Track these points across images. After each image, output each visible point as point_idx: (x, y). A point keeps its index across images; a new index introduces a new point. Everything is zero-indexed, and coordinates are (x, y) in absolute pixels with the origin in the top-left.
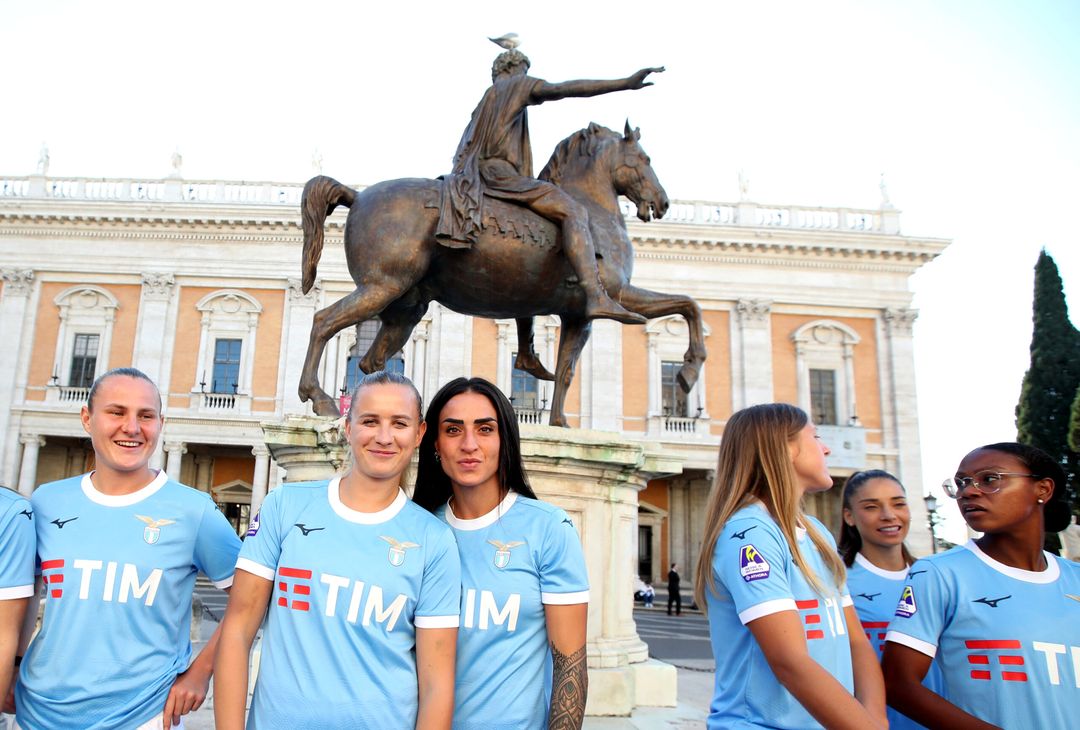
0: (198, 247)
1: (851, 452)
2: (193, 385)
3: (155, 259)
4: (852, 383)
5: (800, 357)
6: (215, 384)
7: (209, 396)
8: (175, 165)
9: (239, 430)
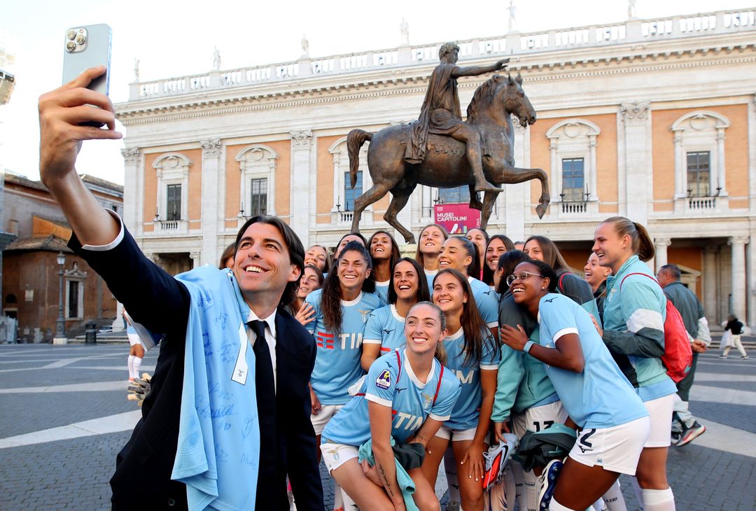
0: (326, 107)
2: (332, 207)
3: (297, 120)
6: (346, 204)
7: (343, 214)
8: (304, 48)
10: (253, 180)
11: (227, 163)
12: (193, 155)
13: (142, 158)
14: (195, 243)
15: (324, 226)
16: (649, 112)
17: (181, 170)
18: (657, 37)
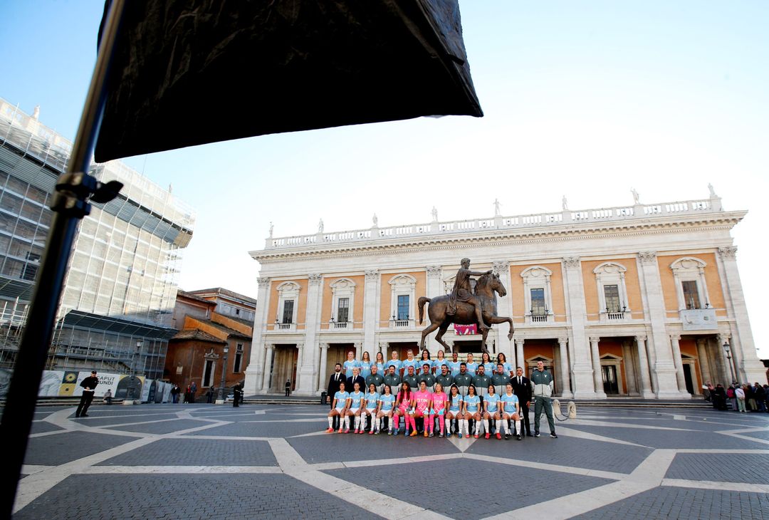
0: (387, 257)
1: (709, 322)
2: (390, 317)
3: (370, 264)
4: (705, 286)
5: (675, 276)
6: (399, 316)
7: (397, 321)
8: (375, 222)
9: (411, 335)
10: (340, 299)
11: (324, 288)
12: (303, 283)
13: (270, 284)
14: (301, 338)
15: (384, 329)
16: (580, 262)
17: (294, 292)
18: (580, 221)
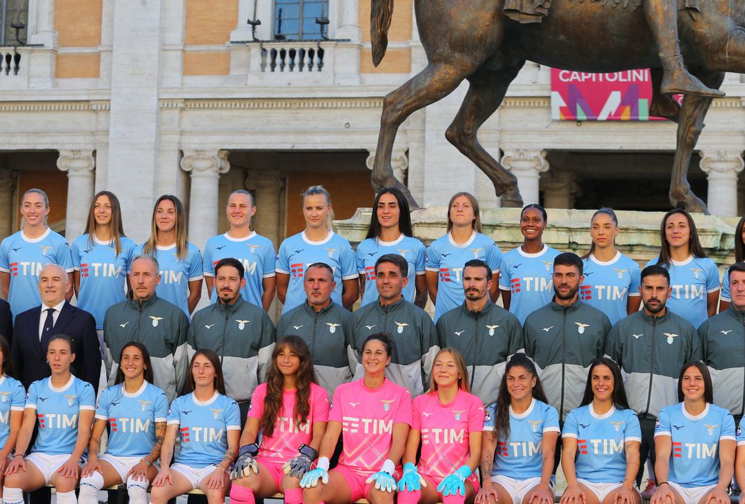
2: (233, 24)
6: (279, 19)
7: (269, 47)
9: (337, 117)
15: (205, 84)
